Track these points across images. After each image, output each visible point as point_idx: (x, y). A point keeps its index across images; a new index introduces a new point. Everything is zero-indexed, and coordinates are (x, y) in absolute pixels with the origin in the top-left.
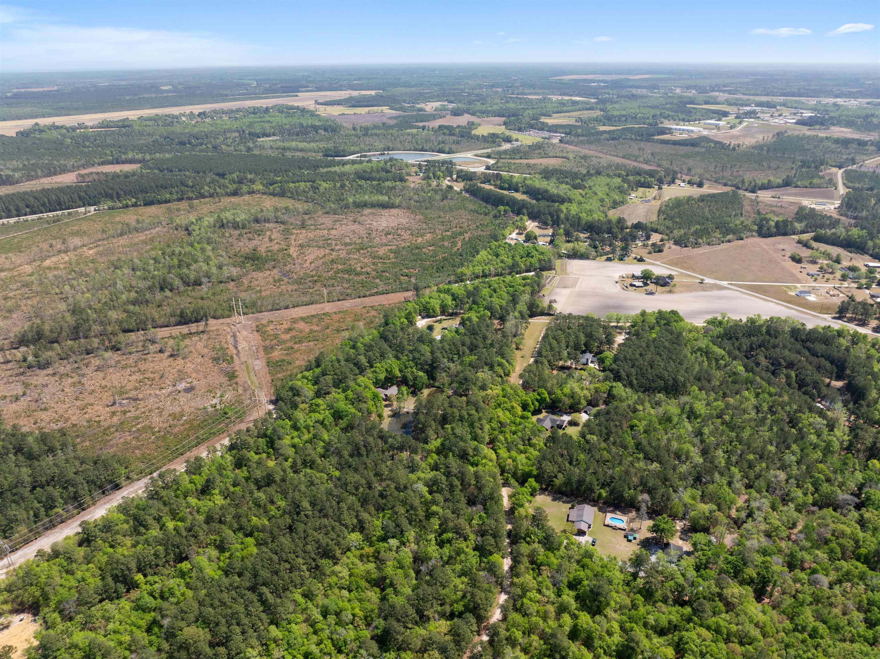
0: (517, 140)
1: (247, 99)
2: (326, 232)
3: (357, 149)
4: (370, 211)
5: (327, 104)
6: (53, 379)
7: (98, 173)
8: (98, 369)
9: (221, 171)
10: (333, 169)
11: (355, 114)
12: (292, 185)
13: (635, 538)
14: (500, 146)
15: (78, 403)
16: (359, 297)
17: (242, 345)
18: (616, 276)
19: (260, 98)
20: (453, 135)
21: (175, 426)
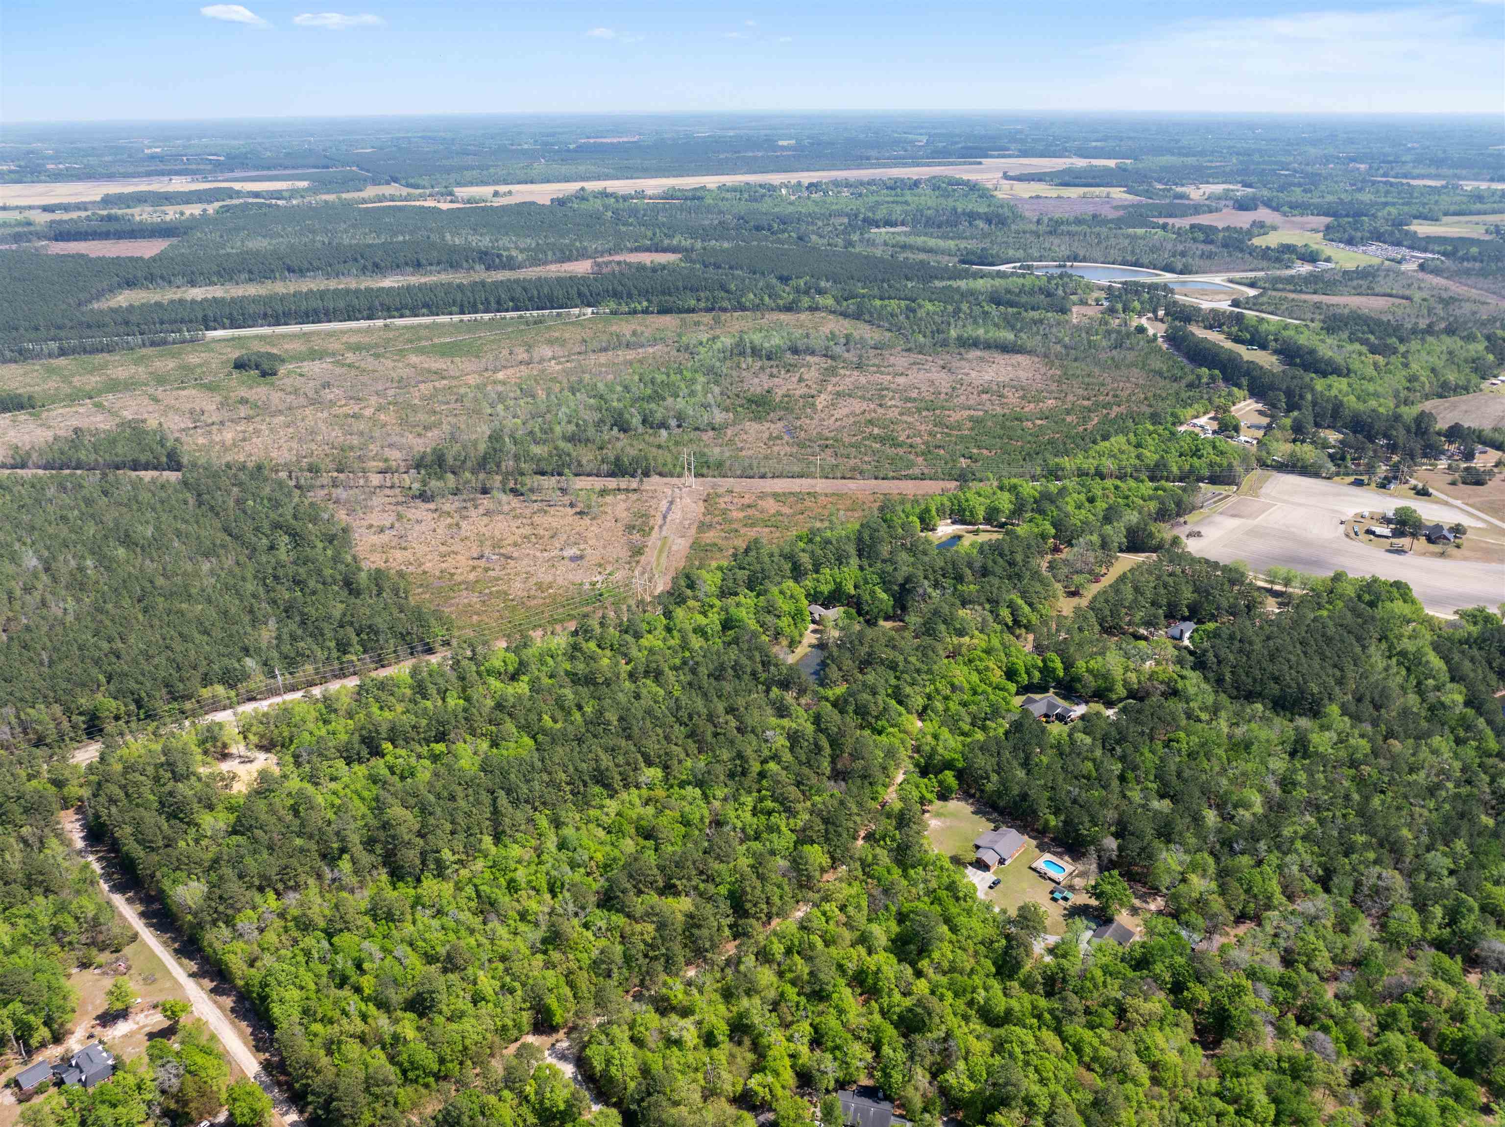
0: (1328, 260)
1: (896, 166)
2: (889, 377)
3: (1020, 254)
4: (979, 353)
5: (1019, 178)
6: (430, 515)
7: (619, 263)
8: (487, 513)
9: (785, 274)
10: (954, 284)
11: (1059, 197)
12: (878, 303)
13: (1065, 899)
14: (1288, 267)
15: (443, 549)
16: (876, 478)
17: (676, 515)
18: (1350, 512)
19: (918, 165)
20: (1211, 242)
21: (535, 597)
